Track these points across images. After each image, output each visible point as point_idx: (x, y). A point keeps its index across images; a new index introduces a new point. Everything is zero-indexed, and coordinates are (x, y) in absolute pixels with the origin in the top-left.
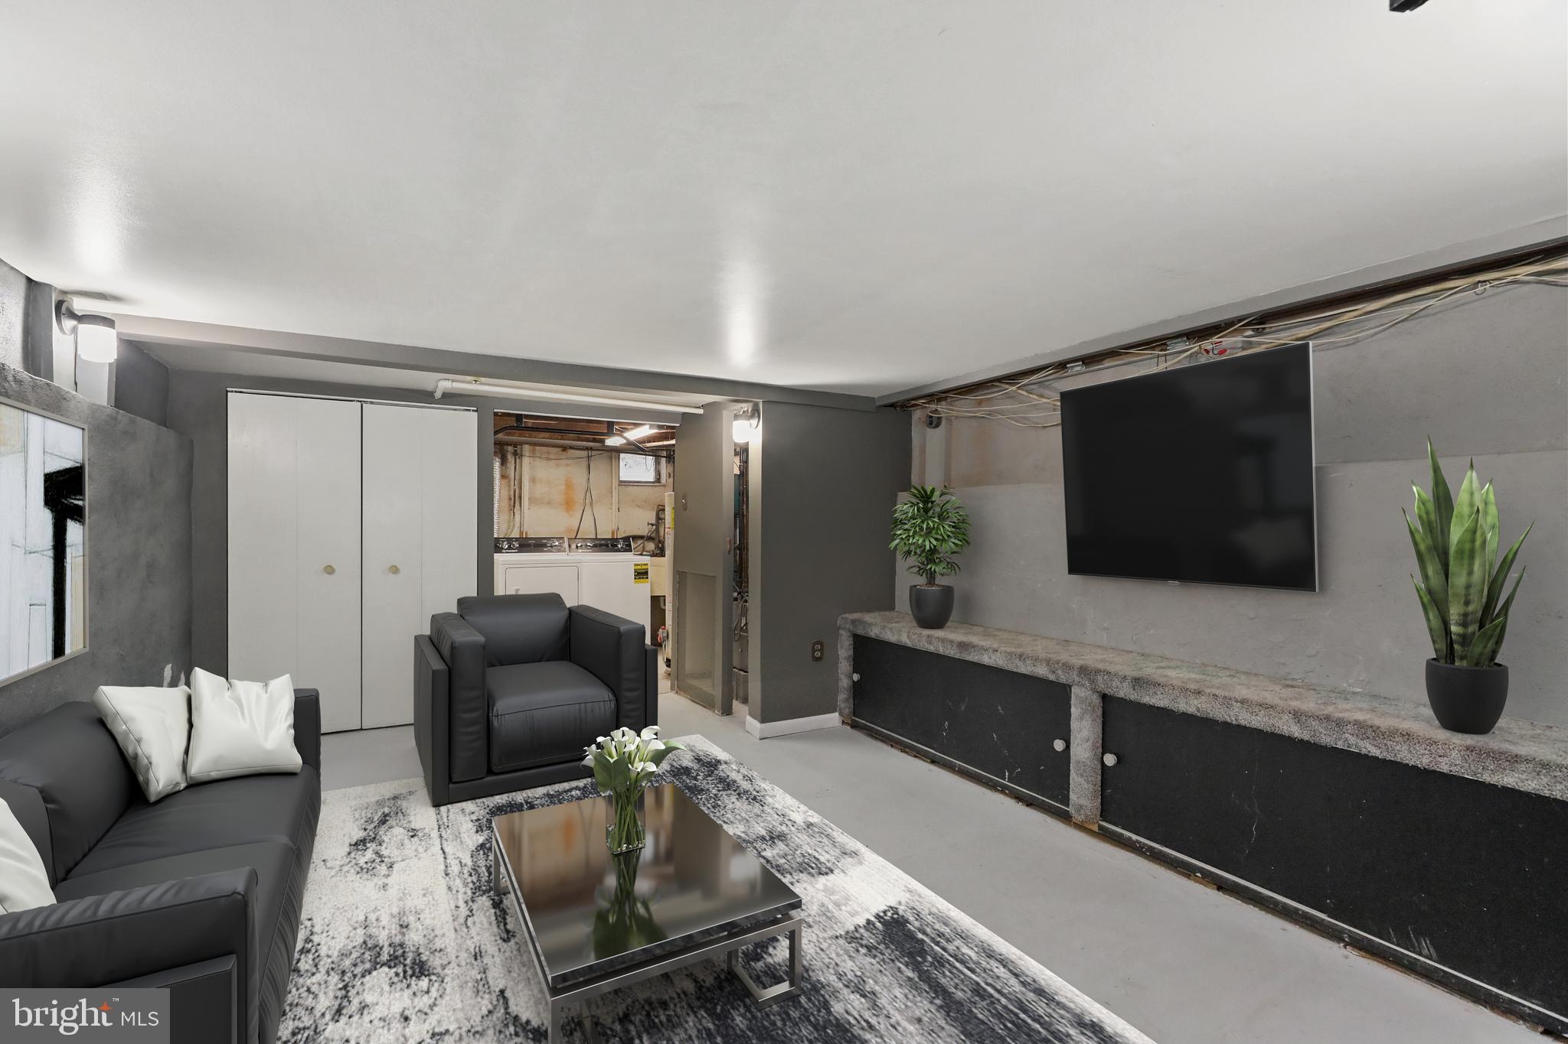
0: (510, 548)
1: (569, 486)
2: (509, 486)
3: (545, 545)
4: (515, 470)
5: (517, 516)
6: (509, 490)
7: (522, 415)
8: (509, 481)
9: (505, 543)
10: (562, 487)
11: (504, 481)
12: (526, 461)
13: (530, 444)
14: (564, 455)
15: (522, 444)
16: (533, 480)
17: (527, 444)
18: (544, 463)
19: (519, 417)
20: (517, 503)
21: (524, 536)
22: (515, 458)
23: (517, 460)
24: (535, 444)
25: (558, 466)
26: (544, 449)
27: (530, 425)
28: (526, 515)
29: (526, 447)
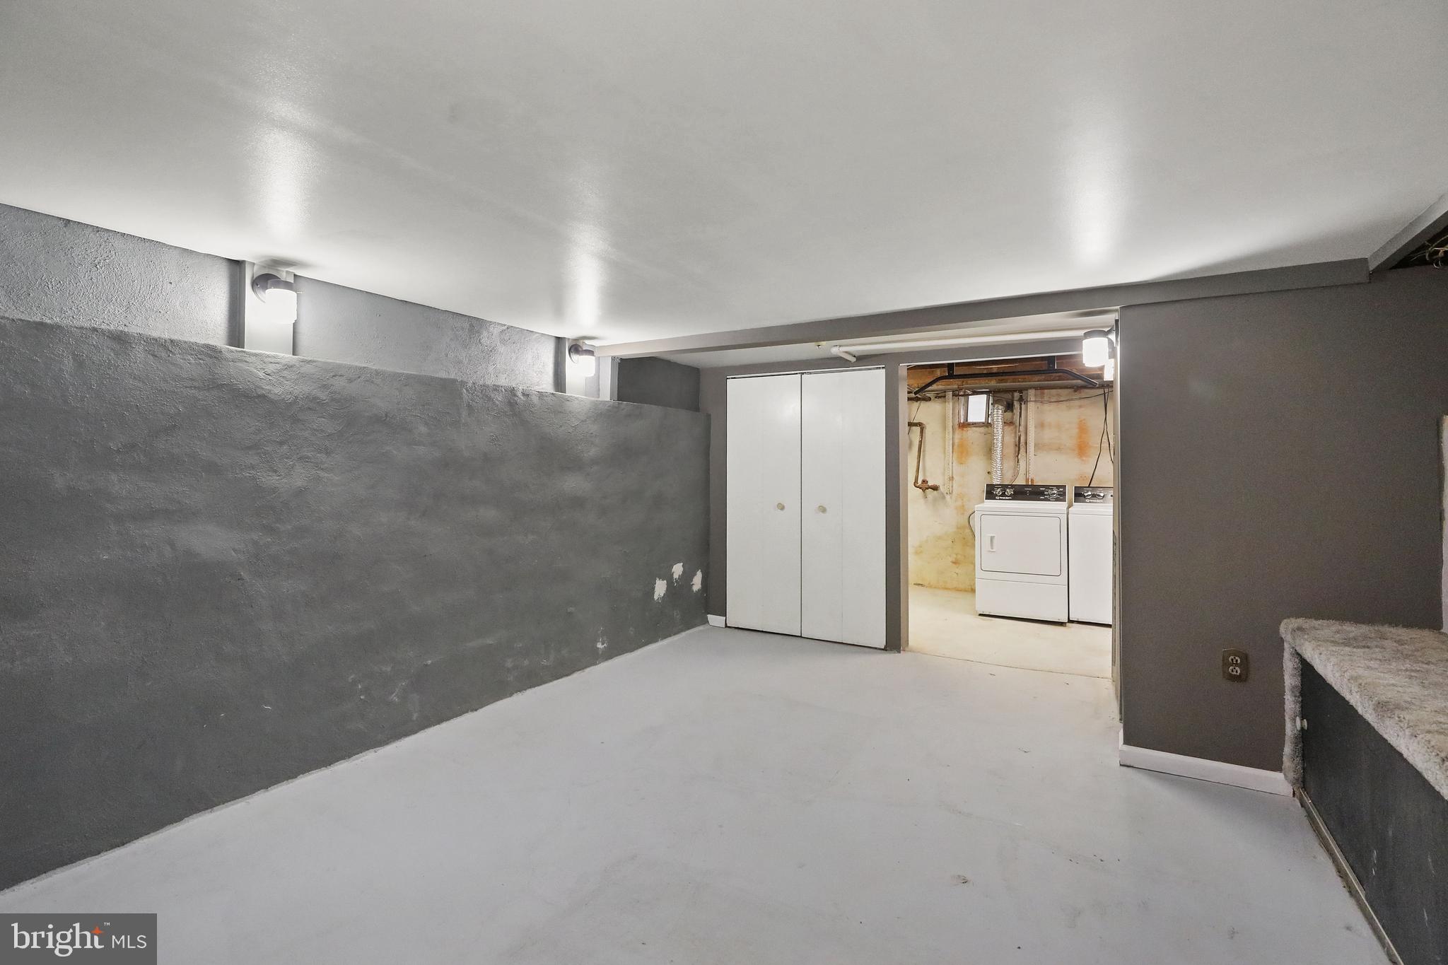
0: (1003, 495)
1: (1083, 429)
2: (1016, 432)
3: (1042, 493)
4: (1020, 416)
5: (1022, 463)
6: (1016, 437)
7: (953, 363)
8: (1016, 427)
9: (999, 490)
10: (1075, 431)
11: (1008, 429)
12: (1031, 406)
13: (1036, 388)
14: (1077, 395)
15: (1027, 389)
16: (1041, 425)
17: (1031, 388)
18: (1053, 406)
19: (950, 366)
20: (1022, 450)
21: (1030, 483)
22: (1021, 404)
23: (1023, 406)
24: (1042, 388)
25: (1069, 408)
26: (1054, 391)
27: (995, 371)
28: (1032, 462)
29: (1031, 392)
